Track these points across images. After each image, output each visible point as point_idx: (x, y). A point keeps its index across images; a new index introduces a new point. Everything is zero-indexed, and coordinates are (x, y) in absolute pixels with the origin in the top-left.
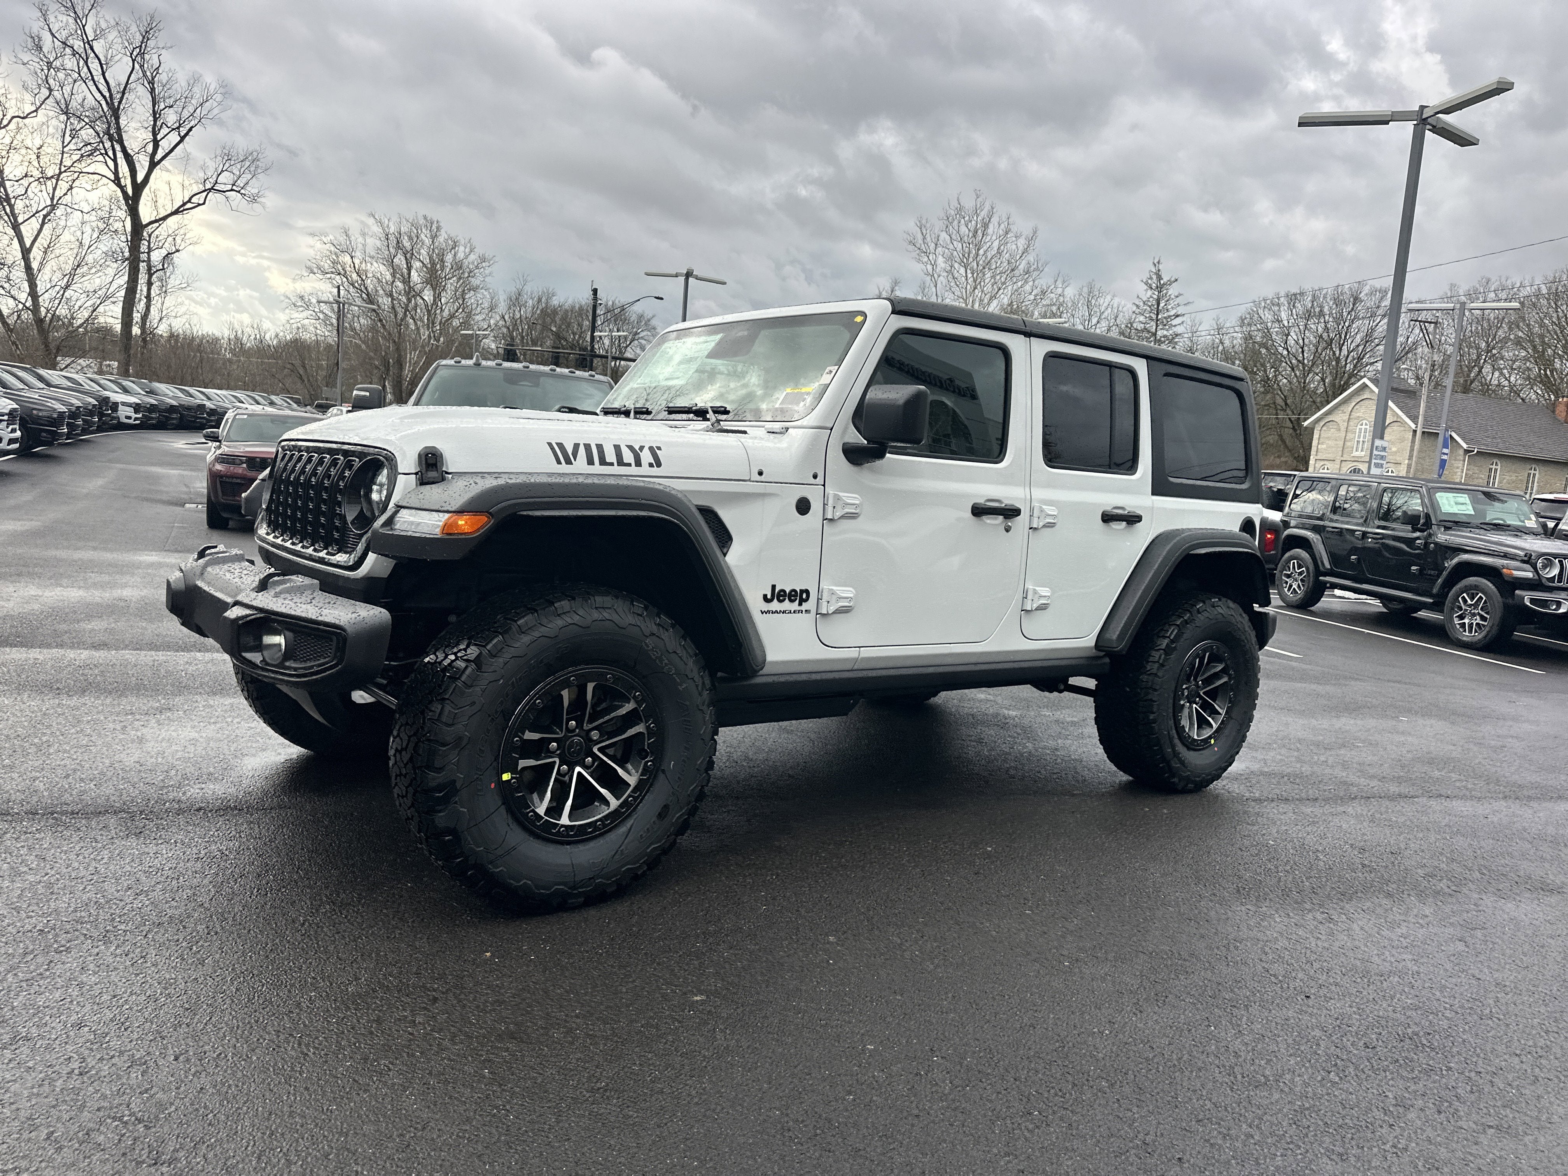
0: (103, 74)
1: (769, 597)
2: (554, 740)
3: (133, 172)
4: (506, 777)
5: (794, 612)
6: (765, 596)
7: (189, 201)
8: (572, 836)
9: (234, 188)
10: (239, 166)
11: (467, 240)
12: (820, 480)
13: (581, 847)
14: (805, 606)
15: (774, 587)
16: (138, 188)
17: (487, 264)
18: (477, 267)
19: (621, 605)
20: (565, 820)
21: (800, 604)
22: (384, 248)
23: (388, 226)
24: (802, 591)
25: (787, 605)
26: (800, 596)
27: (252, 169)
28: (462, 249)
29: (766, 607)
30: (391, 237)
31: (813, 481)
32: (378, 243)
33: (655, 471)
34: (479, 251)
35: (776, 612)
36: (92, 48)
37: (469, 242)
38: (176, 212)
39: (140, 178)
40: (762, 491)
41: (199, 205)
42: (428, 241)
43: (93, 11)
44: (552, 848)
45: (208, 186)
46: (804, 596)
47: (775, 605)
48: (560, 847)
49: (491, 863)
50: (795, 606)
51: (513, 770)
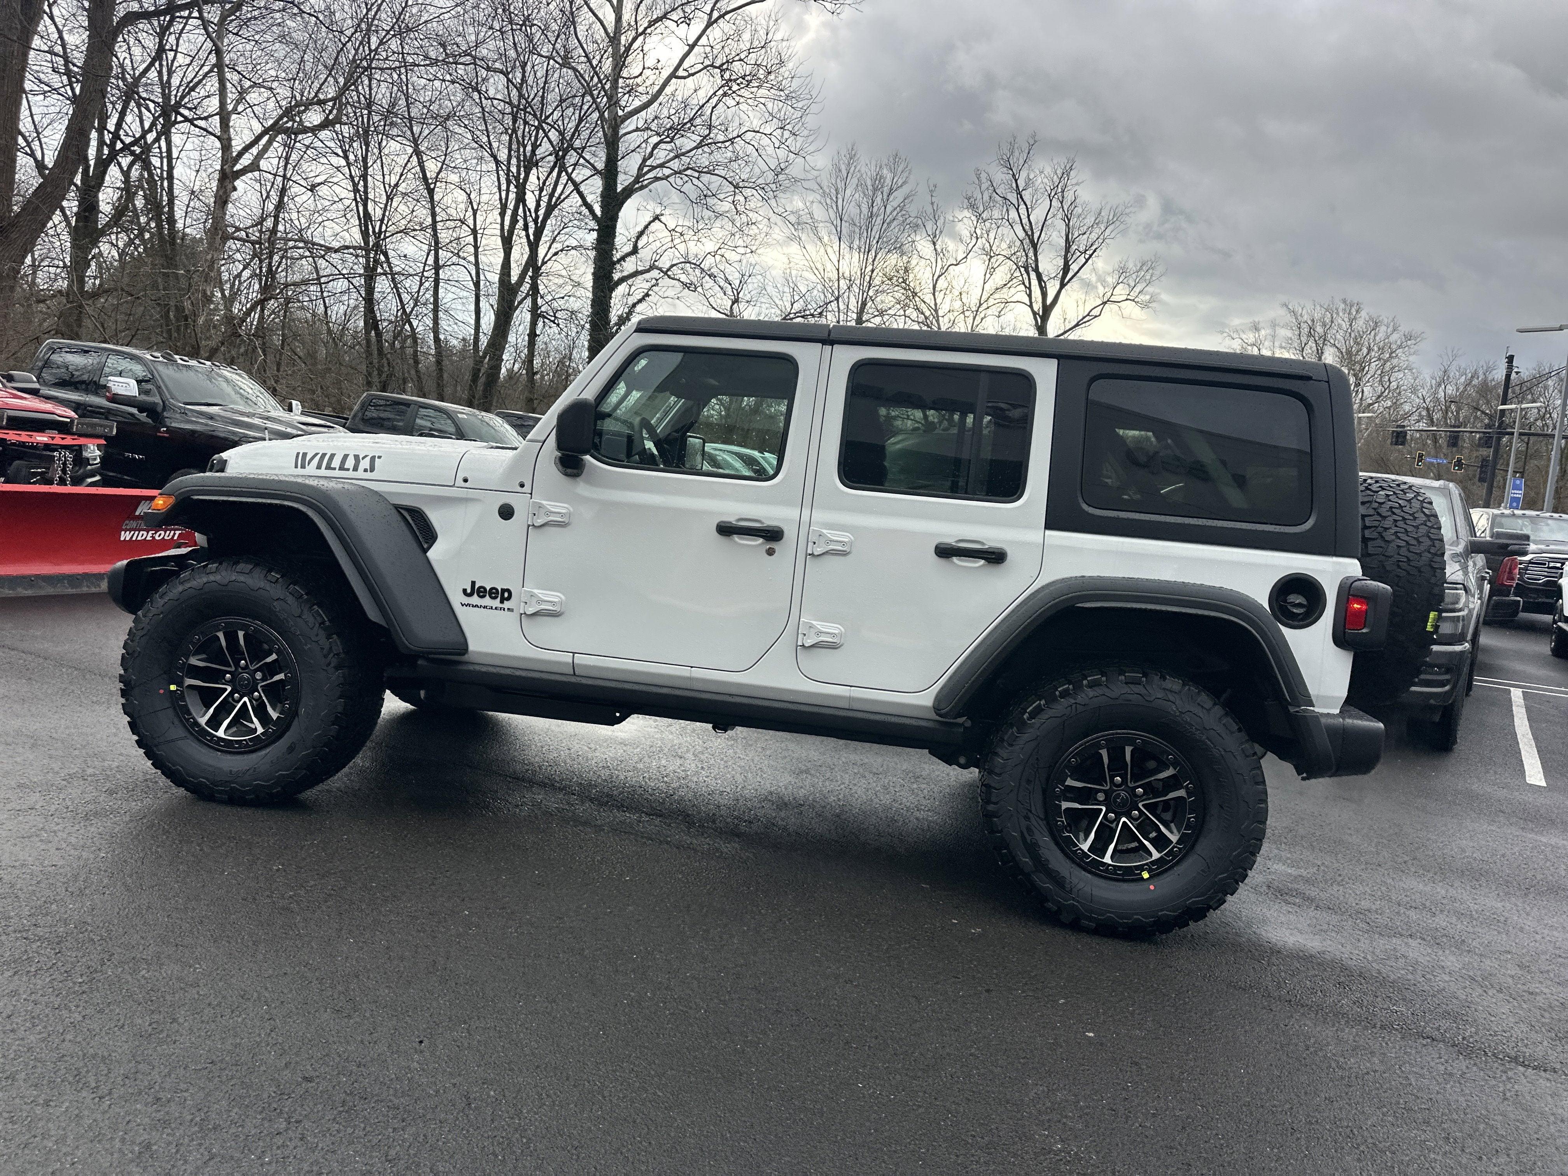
0: (1029, 216)
1: (469, 591)
2: (229, 672)
3: (1044, 295)
4: (173, 687)
5: (496, 608)
6: (465, 591)
7: (1088, 315)
8: (222, 746)
9: (1129, 297)
10: (1134, 276)
11: (1391, 319)
12: (527, 489)
13: (229, 757)
14: (506, 604)
15: (473, 583)
16: (1047, 310)
17: (1413, 342)
18: (1400, 347)
19: (258, 573)
20: (221, 733)
21: (502, 602)
22: (1295, 338)
23: (1301, 315)
24: (503, 591)
25: (487, 601)
26: (504, 595)
27: (1148, 277)
28: (1383, 329)
29: (467, 600)
30: (1304, 326)
31: (519, 489)
32: (1289, 334)
33: (368, 475)
34: (1404, 328)
35: (476, 606)
36: (1021, 197)
37: (1393, 320)
38: (1077, 325)
39: (1049, 301)
40: (464, 496)
41: (1096, 317)
42: (1345, 326)
43: (1026, 165)
44: (204, 750)
45: (1105, 300)
46: (506, 595)
47: (475, 600)
48: (211, 751)
49: (156, 746)
50: (496, 603)
51: (179, 684)
